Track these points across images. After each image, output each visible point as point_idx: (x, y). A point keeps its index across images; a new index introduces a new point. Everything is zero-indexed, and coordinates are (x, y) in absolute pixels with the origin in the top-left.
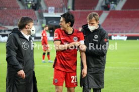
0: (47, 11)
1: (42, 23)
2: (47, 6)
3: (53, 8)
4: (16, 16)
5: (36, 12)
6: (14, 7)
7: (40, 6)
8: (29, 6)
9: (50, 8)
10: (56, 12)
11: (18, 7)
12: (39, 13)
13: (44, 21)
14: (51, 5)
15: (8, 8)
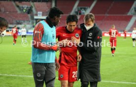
0: (37, 15)
1: (33, 23)
2: (37, 11)
3: (41, 13)
4: (14, 18)
5: (29, 15)
6: (14, 12)
7: (32, 11)
8: (24, 11)
9: (39, 12)
10: (43, 15)
11: (17, 12)
12: (31, 16)
13: (35, 21)
14: (40, 11)
15: (9, 12)
